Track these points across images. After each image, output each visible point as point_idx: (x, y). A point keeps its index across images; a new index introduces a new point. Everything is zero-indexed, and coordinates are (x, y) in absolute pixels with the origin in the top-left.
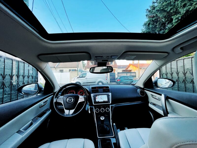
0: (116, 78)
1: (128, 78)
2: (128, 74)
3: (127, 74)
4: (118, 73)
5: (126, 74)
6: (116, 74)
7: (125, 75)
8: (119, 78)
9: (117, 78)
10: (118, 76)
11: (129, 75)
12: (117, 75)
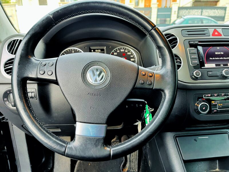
0: (172, 22)
2: (204, 11)
3: (202, 12)
4: (180, 8)
5: (200, 11)
6: (173, 11)
7: (196, 14)
10: (178, 17)
11: (207, 14)
12: (175, 14)
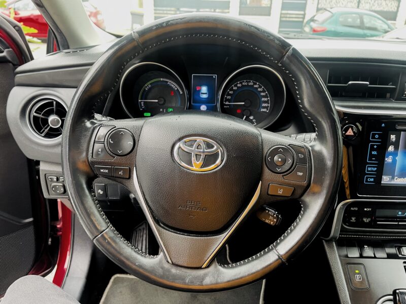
0: (307, 18)
1: (362, 22)
3: (359, 2)
7: (350, 5)
8: (321, 17)
9: (312, 20)
11: (367, 6)
12: (313, 3)
